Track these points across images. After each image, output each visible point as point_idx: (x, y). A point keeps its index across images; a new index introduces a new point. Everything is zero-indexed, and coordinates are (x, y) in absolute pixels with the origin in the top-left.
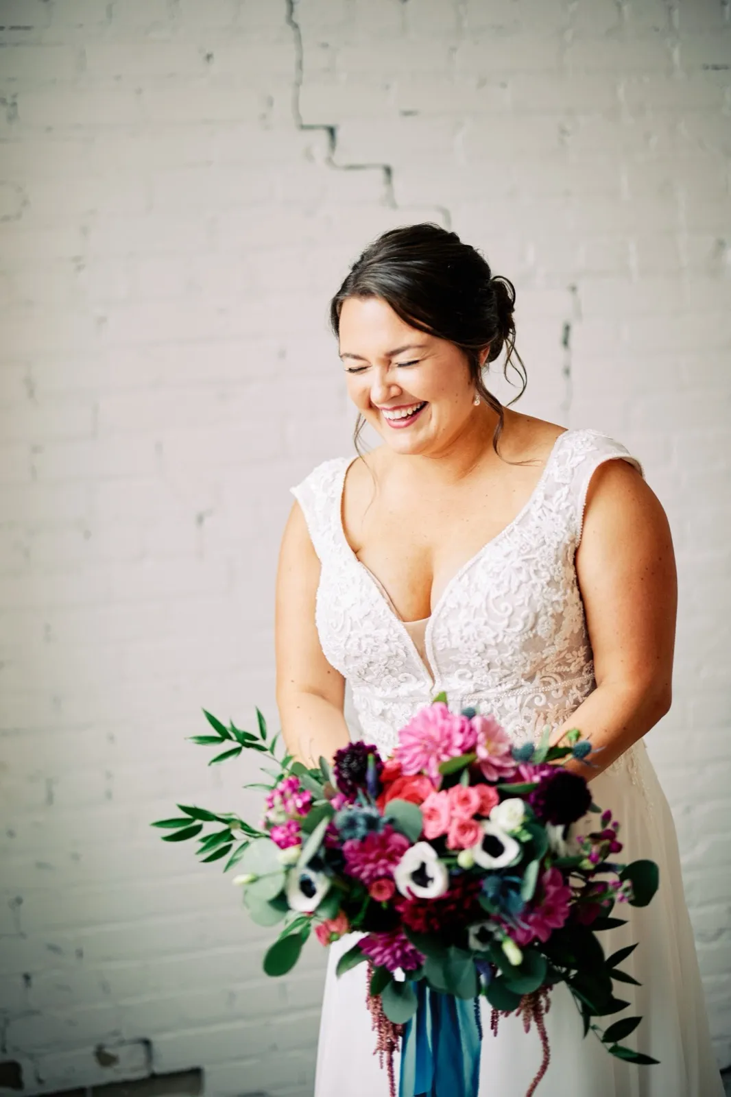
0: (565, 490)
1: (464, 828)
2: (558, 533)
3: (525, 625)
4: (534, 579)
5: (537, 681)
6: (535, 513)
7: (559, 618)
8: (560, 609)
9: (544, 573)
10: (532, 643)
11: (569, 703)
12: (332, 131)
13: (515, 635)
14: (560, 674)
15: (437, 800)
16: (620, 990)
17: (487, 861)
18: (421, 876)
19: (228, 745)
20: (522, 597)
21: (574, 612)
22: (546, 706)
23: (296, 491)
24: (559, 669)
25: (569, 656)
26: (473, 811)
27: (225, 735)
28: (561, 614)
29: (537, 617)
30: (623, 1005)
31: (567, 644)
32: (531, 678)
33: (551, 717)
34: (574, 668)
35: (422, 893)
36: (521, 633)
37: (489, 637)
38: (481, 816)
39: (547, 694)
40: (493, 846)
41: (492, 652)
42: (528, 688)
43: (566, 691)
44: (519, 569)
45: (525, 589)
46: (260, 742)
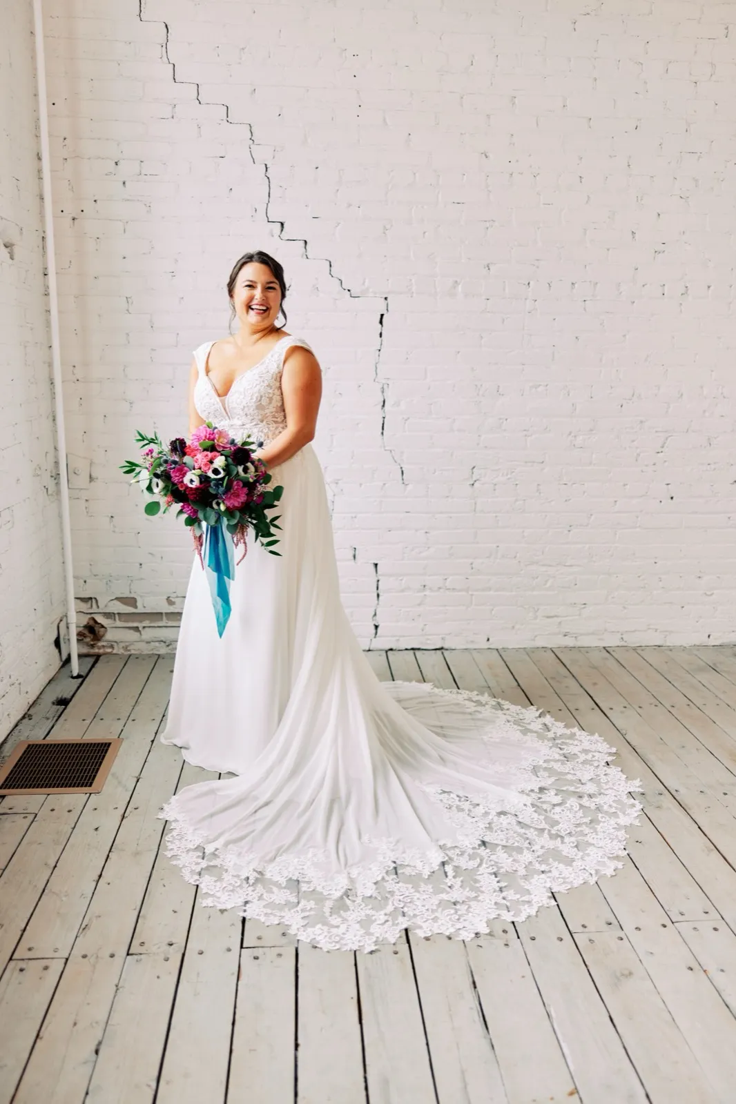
0: (278, 354)
1: (206, 465)
2: (274, 369)
3: (257, 399)
4: (262, 384)
5: (264, 423)
6: (267, 361)
7: (271, 399)
8: (271, 396)
9: (266, 382)
10: (260, 407)
11: (277, 432)
12: (282, 224)
13: (253, 404)
14: (274, 421)
15: (199, 456)
16: (273, 530)
17: (213, 476)
18: (192, 481)
19: (146, 442)
20: (256, 389)
21: (277, 398)
22: (267, 432)
23: (194, 352)
24: (274, 419)
25: (276, 414)
26: (209, 459)
27: (144, 439)
28: (271, 398)
29: (261, 397)
30: (273, 535)
31: (274, 410)
32: (262, 421)
33: (270, 436)
34: (279, 420)
35: (190, 486)
36: (255, 402)
37: (244, 404)
38: (211, 462)
39: (269, 428)
40: (216, 472)
41: (246, 409)
42: (261, 425)
43: (277, 428)
44: (257, 380)
45: (258, 387)
46: (156, 441)
